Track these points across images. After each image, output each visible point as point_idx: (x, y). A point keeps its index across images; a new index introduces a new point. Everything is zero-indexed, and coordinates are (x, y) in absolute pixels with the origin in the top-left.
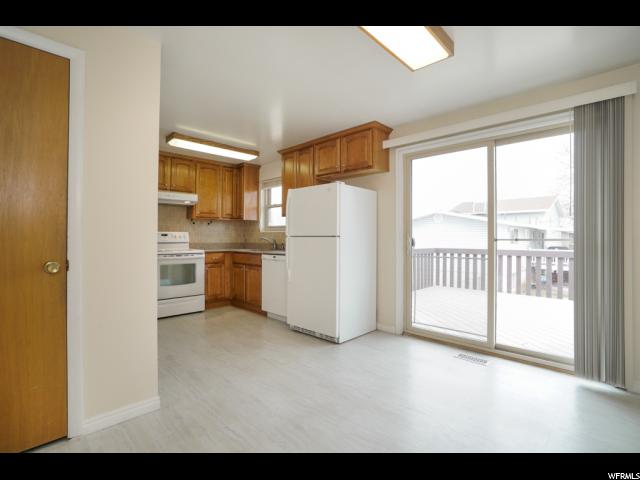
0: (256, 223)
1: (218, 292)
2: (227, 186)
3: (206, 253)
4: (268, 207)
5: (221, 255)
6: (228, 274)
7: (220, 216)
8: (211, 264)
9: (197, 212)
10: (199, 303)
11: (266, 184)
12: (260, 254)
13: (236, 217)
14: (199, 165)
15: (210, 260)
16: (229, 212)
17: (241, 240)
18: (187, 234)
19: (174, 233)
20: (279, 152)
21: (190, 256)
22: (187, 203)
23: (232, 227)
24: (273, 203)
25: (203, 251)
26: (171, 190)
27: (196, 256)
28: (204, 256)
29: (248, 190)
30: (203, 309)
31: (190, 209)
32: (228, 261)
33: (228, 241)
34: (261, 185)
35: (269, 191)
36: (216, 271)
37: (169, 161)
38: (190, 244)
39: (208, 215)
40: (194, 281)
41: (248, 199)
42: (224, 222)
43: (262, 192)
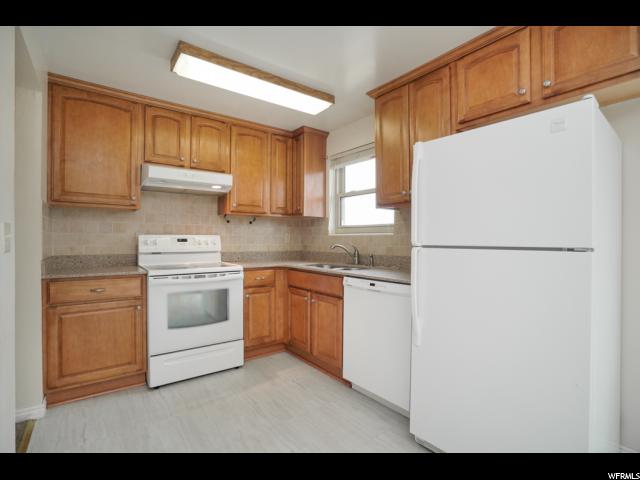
0: (323, 220)
1: (266, 333)
2: (278, 163)
3: (245, 270)
4: (341, 195)
5: (269, 272)
6: (280, 304)
7: (267, 209)
8: (252, 288)
9: (232, 204)
10: (235, 354)
11: (337, 160)
12: (341, 277)
13: (293, 214)
14: (234, 128)
15: (251, 282)
16: (281, 202)
17: (298, 247)
18: (217, 239)
19: (197, 238)
20: (369, 94)
21: (219, 277)
22: (216, 188)
23: (284, 228)
24: (348, 190)
25: (240, 267)
26: (192, 168)
27: (228, 276)
28: (242, 275)
29: (311, 169)
30: (241, 362)
31: (221, 199)
32: (281, 282)
33: (281, 249)
34: (329, 163)
35: (342, 171)
36: (261, 298)
37: (188, 123)
38: (223, 254)
39: (248, 209)
40: (226, 318)
41: (311, 185)
42: (273, 219)
43: (331, 173)
